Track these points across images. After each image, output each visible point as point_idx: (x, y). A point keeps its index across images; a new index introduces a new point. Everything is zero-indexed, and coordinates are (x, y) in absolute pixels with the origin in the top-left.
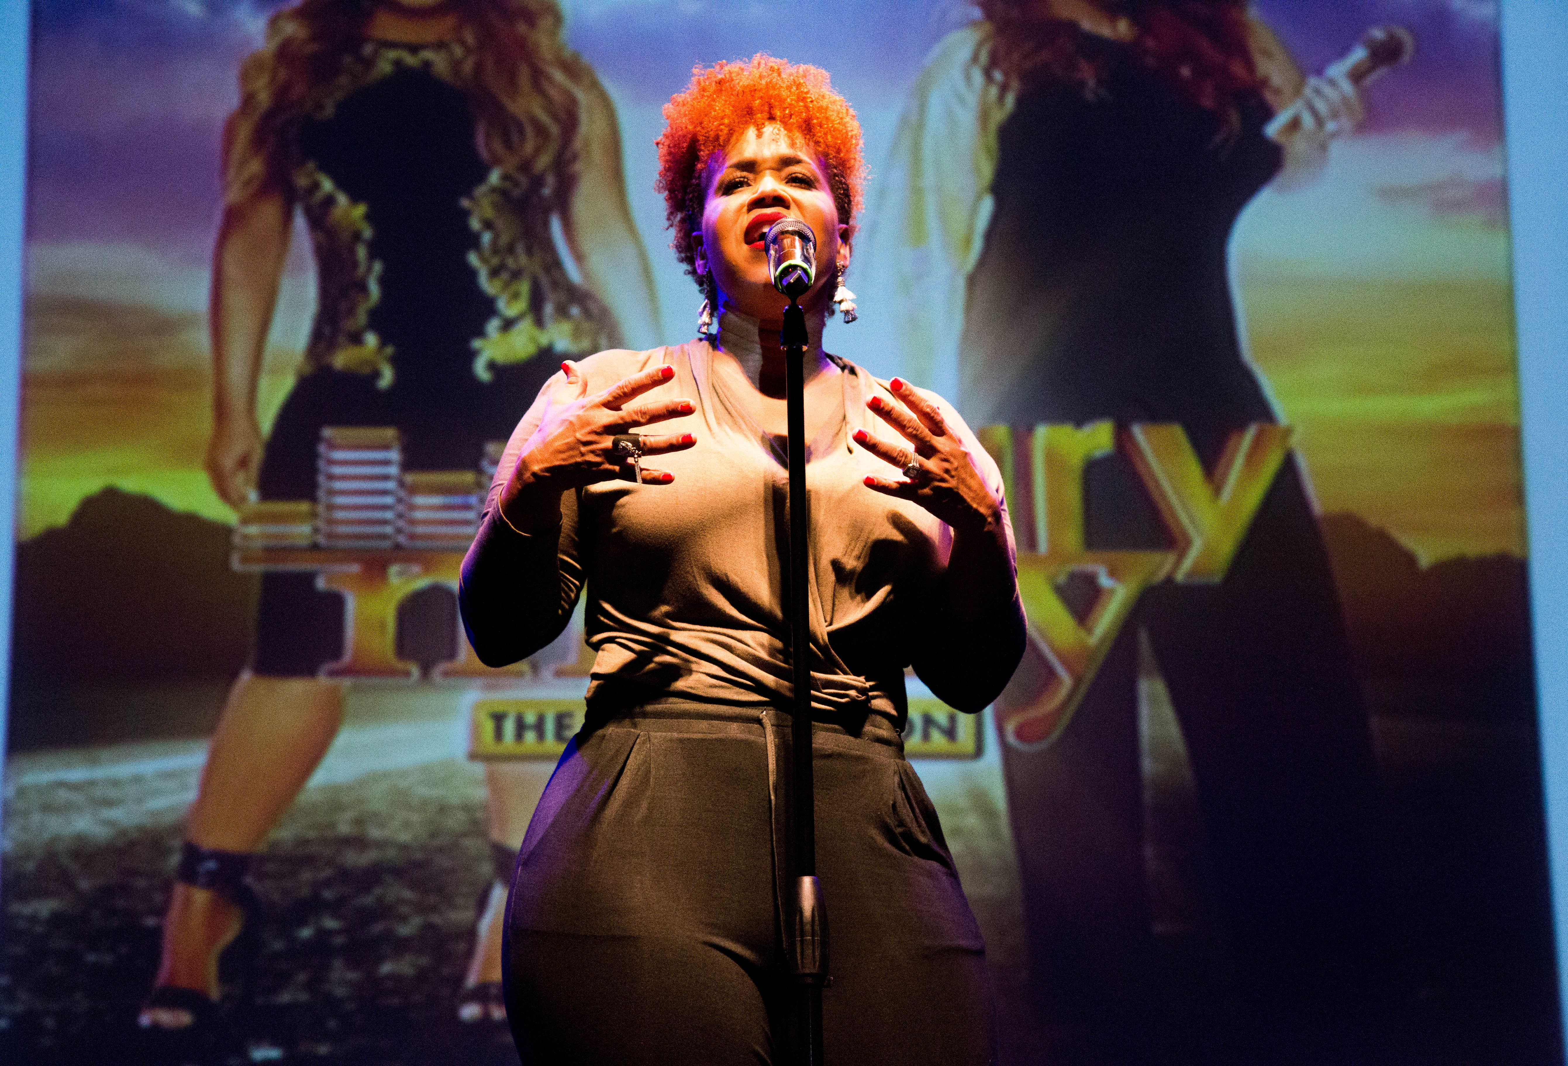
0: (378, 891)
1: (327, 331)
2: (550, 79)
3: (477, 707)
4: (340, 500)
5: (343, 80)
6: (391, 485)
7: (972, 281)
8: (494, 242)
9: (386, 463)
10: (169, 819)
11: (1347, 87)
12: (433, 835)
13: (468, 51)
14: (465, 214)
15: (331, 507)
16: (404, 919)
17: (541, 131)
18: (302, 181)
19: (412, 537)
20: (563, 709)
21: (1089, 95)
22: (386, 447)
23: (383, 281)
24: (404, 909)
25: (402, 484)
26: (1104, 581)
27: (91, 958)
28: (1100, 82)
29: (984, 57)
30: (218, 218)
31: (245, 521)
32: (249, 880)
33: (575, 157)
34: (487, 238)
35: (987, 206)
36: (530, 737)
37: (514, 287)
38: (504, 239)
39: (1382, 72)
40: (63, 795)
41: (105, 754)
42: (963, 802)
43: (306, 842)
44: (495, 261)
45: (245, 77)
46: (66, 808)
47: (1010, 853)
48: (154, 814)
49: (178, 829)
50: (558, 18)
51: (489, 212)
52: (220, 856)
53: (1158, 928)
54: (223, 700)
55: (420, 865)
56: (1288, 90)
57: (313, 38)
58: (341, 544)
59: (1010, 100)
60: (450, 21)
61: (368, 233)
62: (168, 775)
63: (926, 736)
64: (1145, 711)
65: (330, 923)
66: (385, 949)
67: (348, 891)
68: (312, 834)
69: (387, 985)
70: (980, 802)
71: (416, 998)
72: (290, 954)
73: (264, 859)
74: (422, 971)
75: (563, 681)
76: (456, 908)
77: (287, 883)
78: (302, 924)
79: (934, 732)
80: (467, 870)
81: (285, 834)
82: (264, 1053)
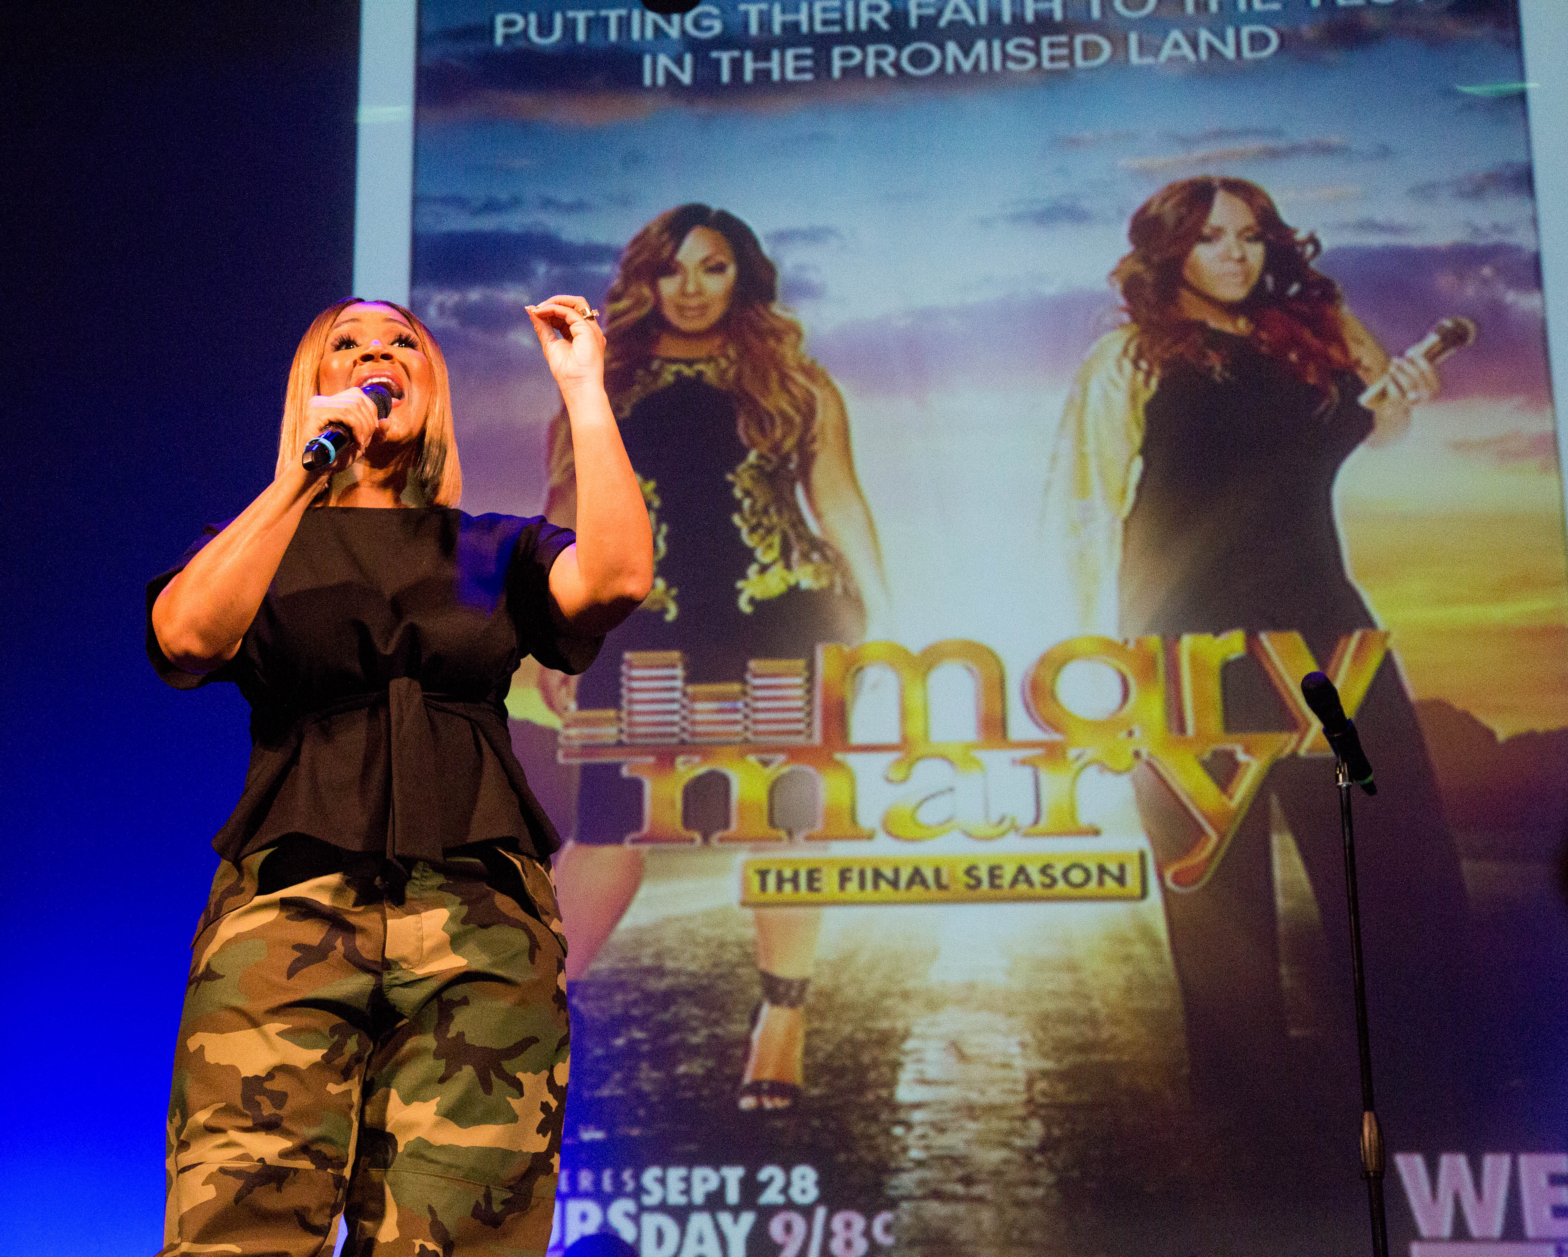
0: (673, 1009)
2: (793, 380)
3: (746, 865)
4: (637, 707)
5: (637, 388)
6: (677, 695)
7: (1126, 523)
8: (752, 506)
9: (673, 678)
11: (1423, 364)
12: (715, 965)
13: (731, 362)
14: (732, 485)
15: (630, 713)
16: (694, 1031)
17: (787, 421)
19: (694, 734)
20: (813, 866)
21: (1217, 378)
22: (673, 666)
24: (694, 1024)
25: (685, 694)
26: (1241, 757)
28: (1225, 366)
29: (1132, 352)
30: (545, 495)
31: (567, 726)
33: (813, 440)
34: (747, 503)
35: (1138, 465)
36: (788, 887)
37: (769, 540)
38: (759, 505)
39: (1452, 351)
42: (1132, 934)
43: (619, 972)
44: (754, 521)
47: (1172, 976)
50: (799, 334)
51: (748, 483)
53: (1294, 1032)
55: (705, 989)
56: (1376, 368)
58: (640, 741)
59: (1154, 382)
60: (718, 341)
63: (1101, 882)
65: (638, 1035)
66: (681, 1055)
67: (650, 1009)
68: (621, 966)
69: (683, 1082)
70: (1146, 934)
71: (706, 1092)
72: (606, 1058)
73: (587, 985)
74: (710, 1071)
75: (812, 844)
76: (734, 1021)
77: (603, 1004)
78: (617, 1035)
79: (1108, 879)
80: (743, 992)
81: (603, 966)
82: (591, 1134)
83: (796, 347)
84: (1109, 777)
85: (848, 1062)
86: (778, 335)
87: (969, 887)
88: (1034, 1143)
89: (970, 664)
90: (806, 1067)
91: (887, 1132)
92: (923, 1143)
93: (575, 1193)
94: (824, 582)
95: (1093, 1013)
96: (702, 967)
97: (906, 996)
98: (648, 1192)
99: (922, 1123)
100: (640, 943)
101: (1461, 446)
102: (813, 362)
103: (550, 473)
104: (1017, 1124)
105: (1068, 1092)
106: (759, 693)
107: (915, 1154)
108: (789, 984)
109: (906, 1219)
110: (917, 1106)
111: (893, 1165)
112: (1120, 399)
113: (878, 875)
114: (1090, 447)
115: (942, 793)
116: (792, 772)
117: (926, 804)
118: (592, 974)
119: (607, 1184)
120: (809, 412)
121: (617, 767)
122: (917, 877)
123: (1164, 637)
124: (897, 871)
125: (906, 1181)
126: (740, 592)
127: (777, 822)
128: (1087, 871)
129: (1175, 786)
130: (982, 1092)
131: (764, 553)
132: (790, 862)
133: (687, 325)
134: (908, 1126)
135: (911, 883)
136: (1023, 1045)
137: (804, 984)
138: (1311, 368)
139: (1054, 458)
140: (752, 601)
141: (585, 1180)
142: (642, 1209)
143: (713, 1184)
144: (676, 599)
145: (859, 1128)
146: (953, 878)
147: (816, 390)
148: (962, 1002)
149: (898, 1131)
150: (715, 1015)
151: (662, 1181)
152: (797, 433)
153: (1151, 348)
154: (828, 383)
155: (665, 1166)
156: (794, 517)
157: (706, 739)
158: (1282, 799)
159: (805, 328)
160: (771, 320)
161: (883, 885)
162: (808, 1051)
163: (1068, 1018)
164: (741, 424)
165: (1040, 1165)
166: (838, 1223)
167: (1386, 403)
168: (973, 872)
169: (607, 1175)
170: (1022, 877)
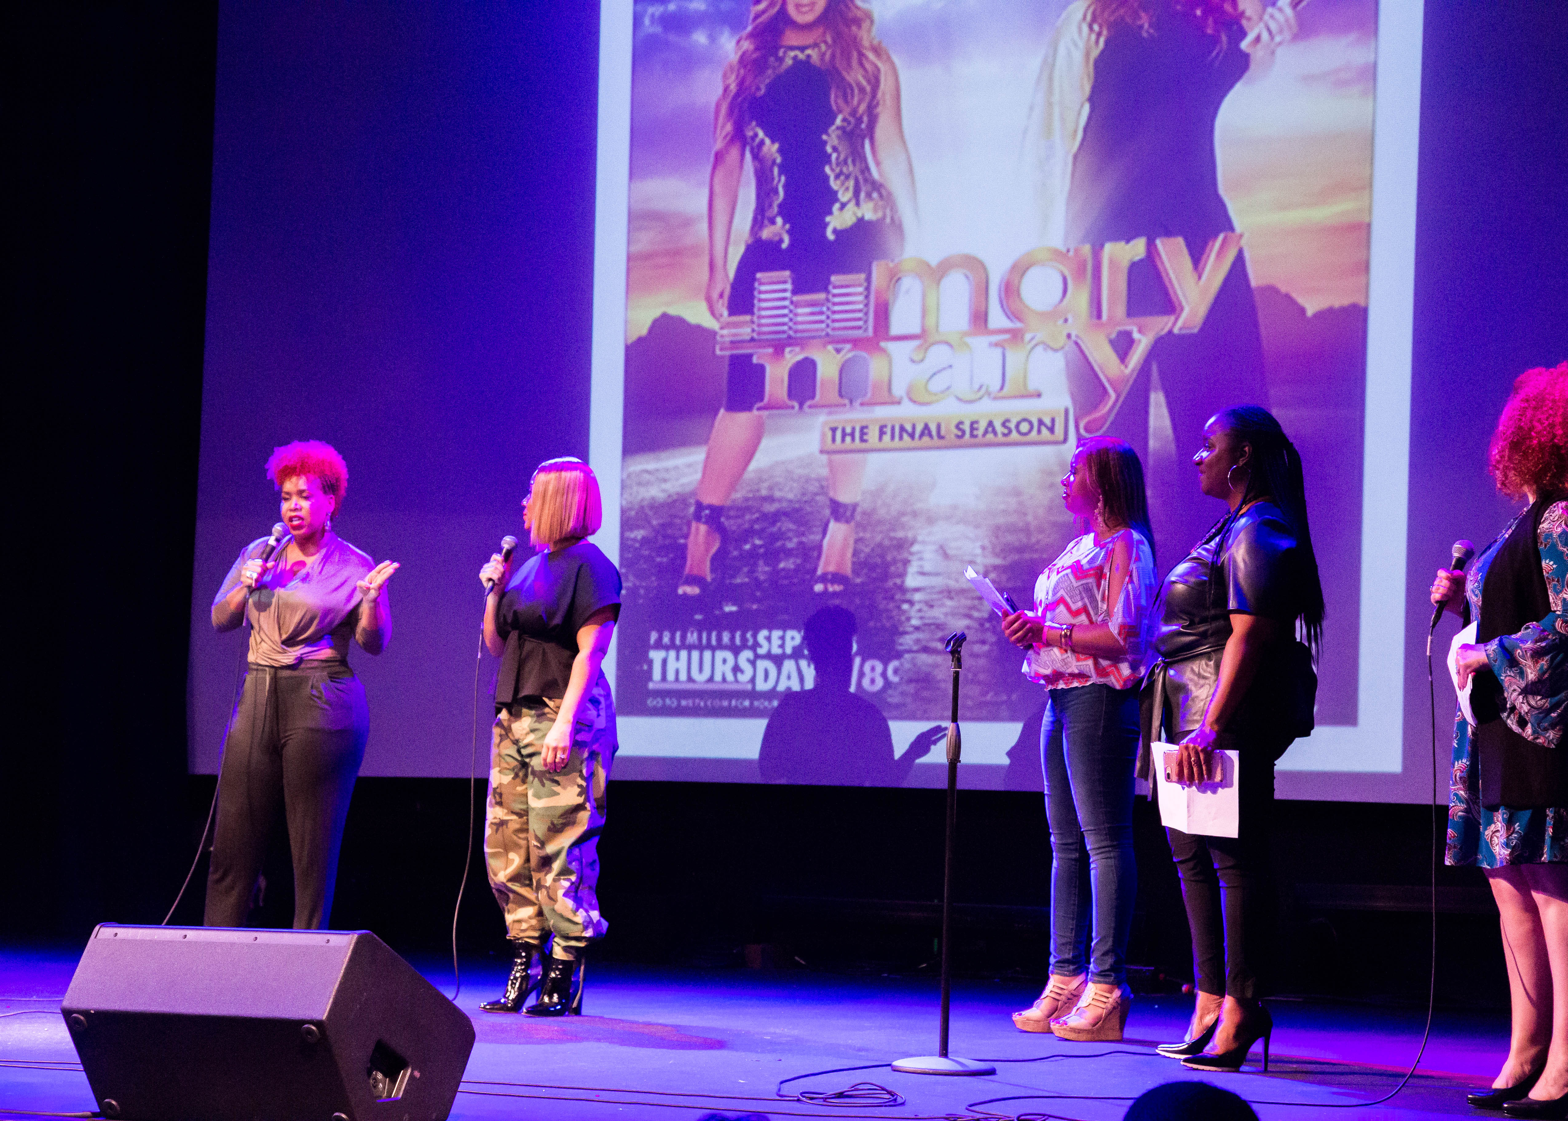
0: (779, 524)
1: (759, 217)
2: (867, 58)
3: (825, 424)
4: (764, 313)
5: (770, 72)
6: (787, 303)
7: (1075, 157)
8: (837, 158)
9: (785, 291)
12: (804, 494)
15: (760, 317)
16: (790, 539)
17: (862, 90)
18: (750, 134)
19: (796, 331)
20: (864, 424)
21: (1145, 35)
22: (785, 282)
23: (786, 187)
24: (790, 534)
25: (792, 302)
26: (1136, 335)
27: (658, 559)
28: (1150, 26)
29: (1089, 17)
30: (712, 159)
31: (722, 328)
33: (878, 104)
34: (834, 156)
36: (848, 439)
37: (846, 184)
38: (842, 157)
40: (646, 477)
41: (663, 455)
42: (1056, 469)
43: (748, 499)
44: (838, 170)
45: (725, 77)
46: (648, 484)
48: (682, 485)
49: (693, 493)
50: (872, 22)
52: (710, 507)
54: (712, 426)
55: (797, 510)
56: (1255, 18)
57: (757, 49)
58: (764, 337)
59: (1102, 40)
60: (821, 30)
61: (779, 160)
62: (689, 466)
63: (1039, 432)
64: (1152, 411)
65: (758, 542)
66: (782, 555)
67: (765, 524)
68: (750, 495)
69: (783, 574)
71: (795, 581)
72: (741, 557)
73: (730, 508)
74: (798, 566)
75: (865, 408)
76: (813, 533)
77: (740, 521)
78: (746, 542)
79: (1044, 429)
80: (819, 512)
81: (738, 495)
82: (730, 608)
83: (869, 31)
84: (1050, 353)
85: (879, 560)
86: (858, 22)
87: (958, 437)
88: (986, 615)
89: (968, 274)
90: (854, 563)
91: (899, 607)
92: (920, 614)
93: (720, 646)
94: (880, 214)
95: (1028, 524)
96: (796, 495)
97: (915, 514)
98: (761, 646)
99: (920, 602)
100: (761, 480)
101: (1308, 79)
102: (880, 43)
103: (715, 141)
104: (976, 602)
105: (1009, 580)
106: (837, 300)
107: (915, 622)
108: (845, 506)
109: (907, 666)
110: (917, 590)
111: (901, 629)
112: (1078, 56)
113: (902, 429)
114: (1056, 98)
115: (944, 369)
116: (854, 356)
119: (738, 641)
120: (875, 82)
121: (750, 356)
122: (926, 430)
124: (914, 427)
125: (907, 641)
126: (826, 225)
127: (843, 393)
128: (1031, 424)
129: (1091, 359)
130: (957, 581)
132: (851, 421)
133: (800, 19)
134: (911, 603)
135: (922, 435)
136: (983, 548)
137: (855, 506)
138: (1210, 21)
139: (1031, 108)
140: (835, 231)
141: (726, 637)
142: (757, 656)
144: (788, 232)
145: (882, 605)
146: (948, 431)
147: (880, 64)
148: (948, 518)
149: (905, 606)
150: (802, 529)
151: (768, 639)
152: (867, 99)
153: (1103, 12)
154: (889, 58)
155: (770, 629)
156: (863, 165)
157: (805, 334)
158: (1159, 367)
159: (876, 16)
160: (855, 10)
161: (905, 436)
162: (855, 553)
163: (1012, 529)
164: (833, 96)
165: (988, 629)
166: (867, 667)
167: (1259, 46)
168: (961, 426)
169: (738, 635)
170: (990, 429)
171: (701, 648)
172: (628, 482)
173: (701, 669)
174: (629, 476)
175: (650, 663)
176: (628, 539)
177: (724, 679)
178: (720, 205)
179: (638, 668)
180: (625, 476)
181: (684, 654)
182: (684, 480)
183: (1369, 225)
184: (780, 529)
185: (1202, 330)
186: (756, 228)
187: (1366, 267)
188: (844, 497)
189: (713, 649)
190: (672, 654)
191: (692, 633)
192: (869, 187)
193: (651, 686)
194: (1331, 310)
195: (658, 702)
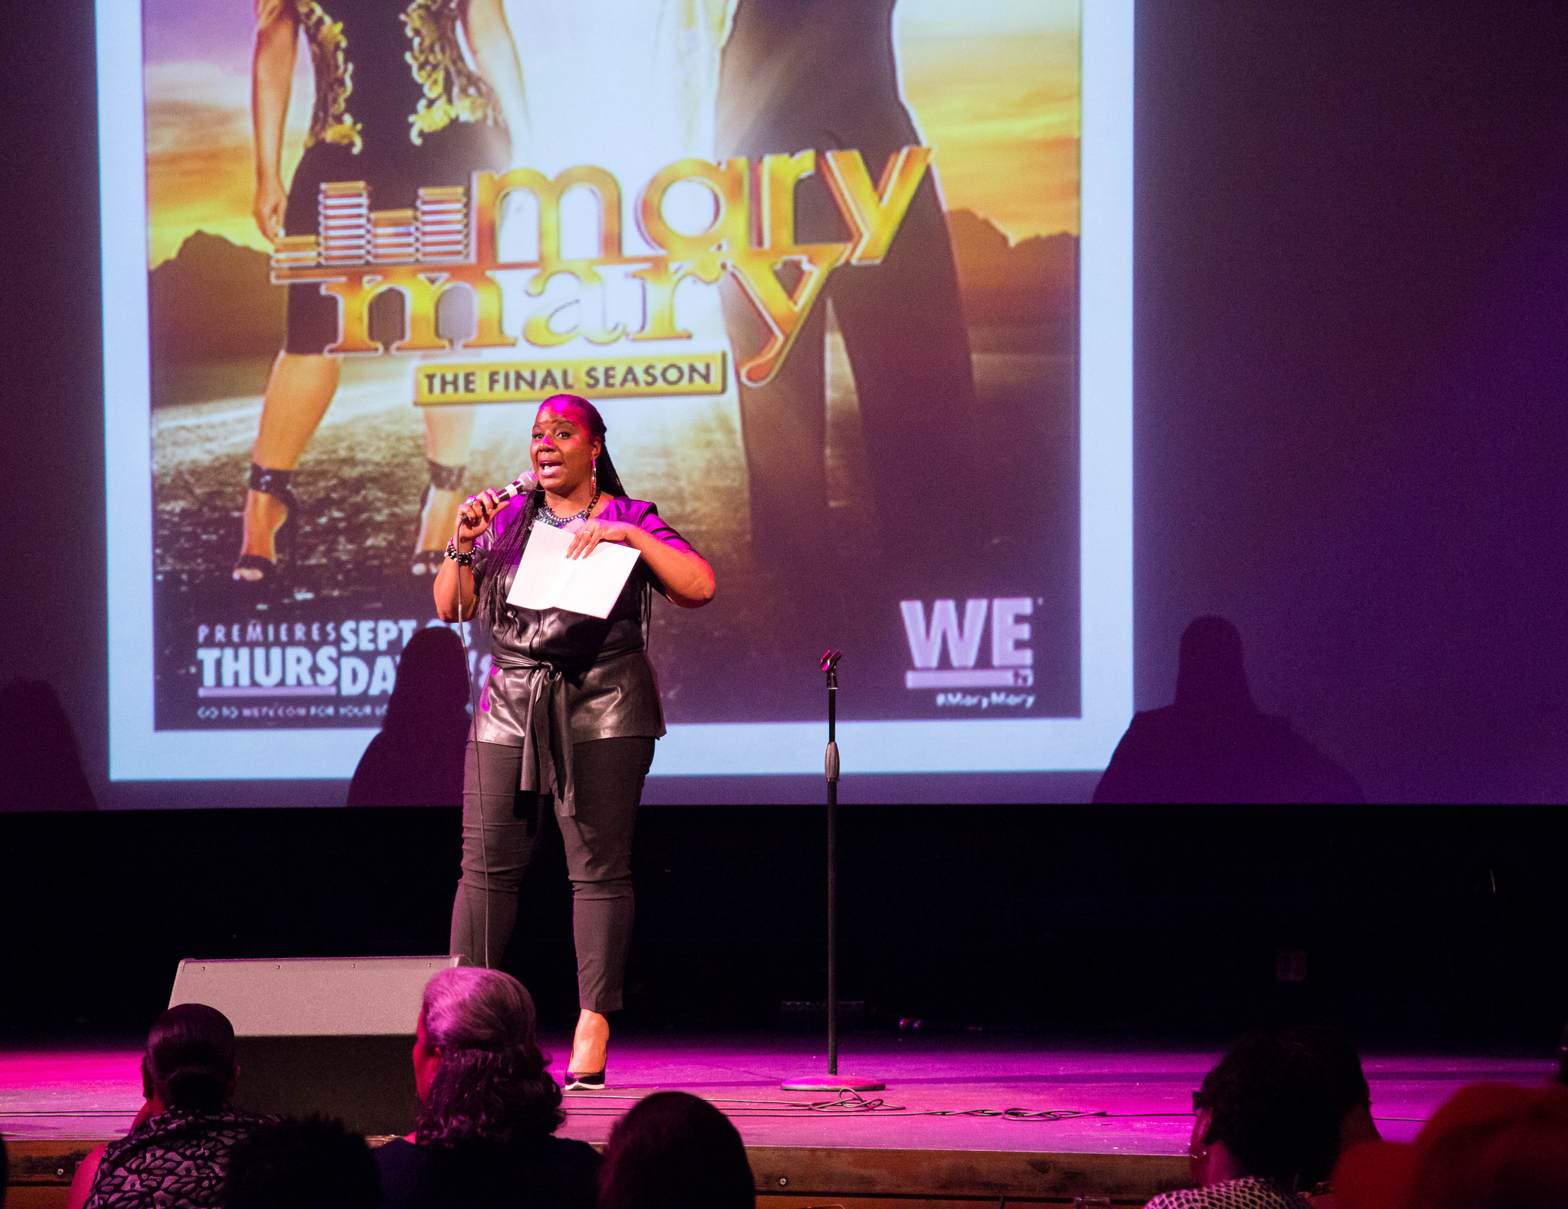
0: (363, 492)
1: (321, 114)
3: (418, 370)
4: (332, 233)
6: (362, 221)
7: (724, 51)
8: (421, 44)
9: (359, 206)
10: (242, 450)
12: (395, 456)
14: (404, 24)
15: (327, 238)
16: (379, 510)
18: (303, 10)
19: (376, 256)
20: (469, 370)
22: (359, 195)
23: (353, 77)
24: (379, 504)
25: (369, 220)
26: (806, 266)
27: (205, 537)
30: (254, 38)
31: (277, 251)
32: (289, 487)
34: (417, 41)
36: (450, 388)
37: (434, 76)
38: (427, 42)
40: (183, 434)
41: (205, 407)
42: (713, 424)
43: (321, 462)
44: (422, 59)
46: (187, 443)
48: (233, 445)
49: (248, 455)
51: (417, 23)
53: (832, 504)
54: (270, 371)
55: (387, 476)
61: (344, 44)
62: (241, 421)
63: (691, 380)
65: (337, 514)
66: (369, 530)
67: (346, 493)
68: (324, 457)
69: (371, 553)
70: (724, 424)
71: (388, 561)
72: (315, 533)
73: (298, 474)
74: (390, 543)
75: (470, 351)
76: (409, 503)
77: (311, 488)
78: (321, 515)
79: (696, 377)
80: (415, 478)
81: (309, 457)
82: (303, 595)
84: (701, 286)
87: (590, 386)
93: (292, 642)
94: (479, 115)
95: (680, 491)
96: (384, 458)
98: (345, 641)
100: (337, 438)
103: (258, 17)
108: (450, 471)
113: (519, 376)
117: (558, 314)
118: (302, 465)
119: (315, 635)
121: (316, 286)
122: (549, 378)
123: (750, 159)
124: (533, 374)
126: (411, 126)
127: (441, 332)
131: (430, 89)
132: (452, 367)
135: (544, 383)
137: (462, 470)
140: (421, 134)
141: (299, 631)
142: (341, 654)
143: (393, 635)
144: (360, 133)
146: (577, 379)
151: (356, 632)
155: (357, 621)
161: (523, 385)
168: (593, 373)
169: (315, 628)
170: (630, 377)
171: (267, 645)
172: (160, 442)
173: (268, 672)
174: (160, 434)
175: (200, 665)
176: (163, 512)
177: (299, 683)
178: (268, 97)
179: (183, 671)
180: (155, 434)
181: (244, 652)
182: (235, 439)
183: (1078, 142)
184: (365, 498)
185: (885, 261)
186: (318, 127)
187: (1076, 189)
188: (447, 459)
189: (283, 646)
190: (229, 653)
191: (254, 626)
192: (464, 81)
193: (202, 693)
194: (1037, 240)
195: (214, 713)
